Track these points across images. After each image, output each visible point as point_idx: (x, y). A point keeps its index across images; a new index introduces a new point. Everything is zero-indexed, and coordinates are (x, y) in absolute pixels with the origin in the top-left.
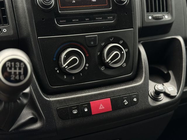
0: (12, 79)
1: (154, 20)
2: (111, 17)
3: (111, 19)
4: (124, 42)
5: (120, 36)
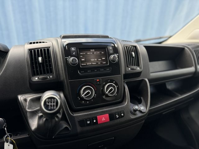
0: (49, 108)
1: (131, 70)
2: (109, 69)
4: (116, 82)
5: (113, 79)
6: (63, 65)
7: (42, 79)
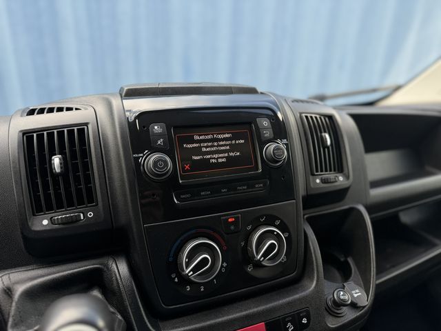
1: (323, 185)
2: (262, 185)
3: (261, 187)
4: (282, 222)
5: (275, 214)
6: (126, 180)
7: (63, 224)
